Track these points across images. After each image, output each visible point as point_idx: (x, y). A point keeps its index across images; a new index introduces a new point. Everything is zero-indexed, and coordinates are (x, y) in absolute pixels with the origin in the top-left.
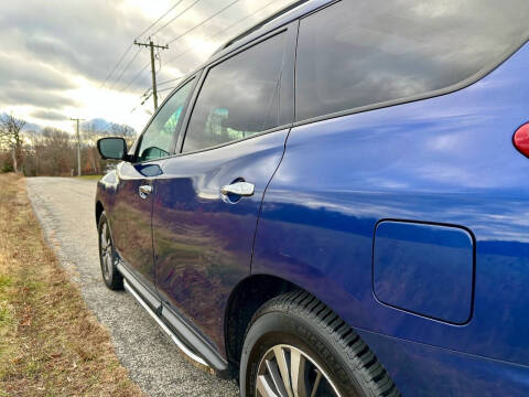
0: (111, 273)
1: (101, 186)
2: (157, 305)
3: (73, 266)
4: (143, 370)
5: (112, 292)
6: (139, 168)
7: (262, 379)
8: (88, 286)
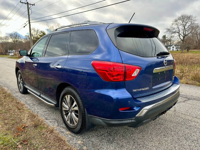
0: (22, 89)
1: (17, 63)
2: (39, 94)
3: (7, 88)
4: (36, 110)
5: (22, 95)
6: (31, 59)
7: (64, 103)
8: (14, 93)
